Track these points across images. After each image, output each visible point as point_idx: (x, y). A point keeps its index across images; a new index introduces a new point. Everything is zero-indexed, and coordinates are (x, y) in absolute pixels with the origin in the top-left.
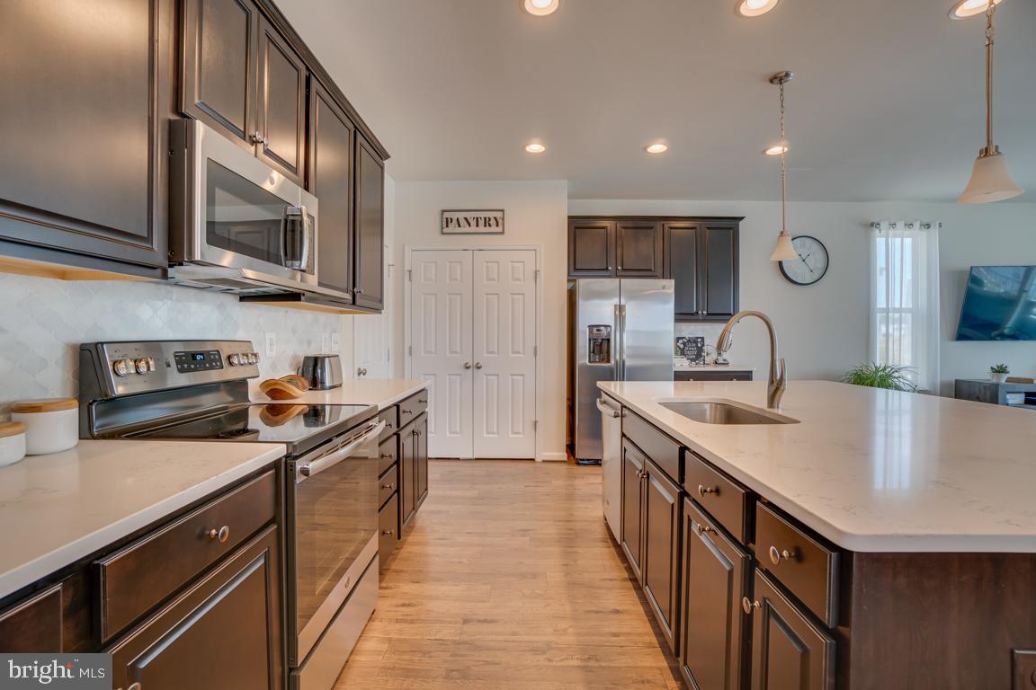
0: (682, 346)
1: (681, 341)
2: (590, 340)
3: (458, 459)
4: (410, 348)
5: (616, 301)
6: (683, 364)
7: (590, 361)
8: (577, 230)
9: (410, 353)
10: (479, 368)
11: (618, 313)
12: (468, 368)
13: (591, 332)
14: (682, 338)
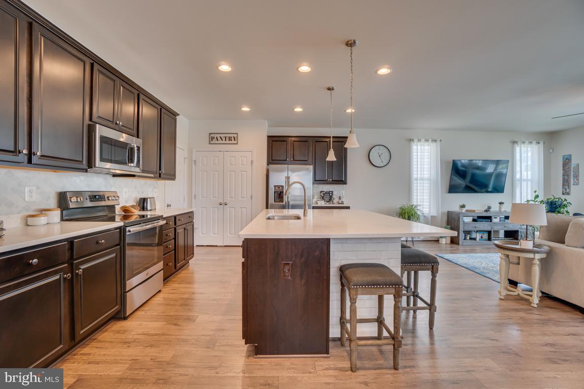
0: (323, 195)
1: (322, 193)
2: (275, 192)
3: (217, 246)
4: (195, 195)
5: (285, 174)
6: (322, 203)
7: (275, 202)
8: (273, 142)
9: (195, 198)
10: (226, 205)
11: (287, 180)
12: (221, 204)
13: (275, 189)
14: (323, 192)
